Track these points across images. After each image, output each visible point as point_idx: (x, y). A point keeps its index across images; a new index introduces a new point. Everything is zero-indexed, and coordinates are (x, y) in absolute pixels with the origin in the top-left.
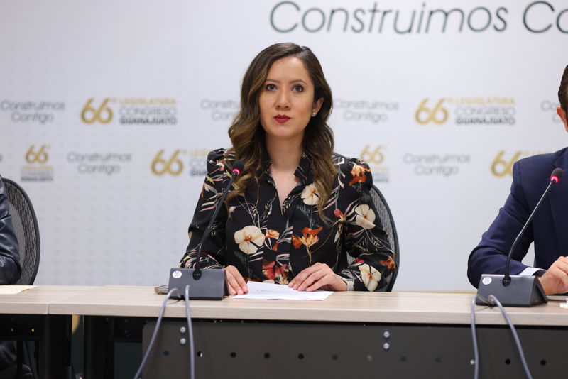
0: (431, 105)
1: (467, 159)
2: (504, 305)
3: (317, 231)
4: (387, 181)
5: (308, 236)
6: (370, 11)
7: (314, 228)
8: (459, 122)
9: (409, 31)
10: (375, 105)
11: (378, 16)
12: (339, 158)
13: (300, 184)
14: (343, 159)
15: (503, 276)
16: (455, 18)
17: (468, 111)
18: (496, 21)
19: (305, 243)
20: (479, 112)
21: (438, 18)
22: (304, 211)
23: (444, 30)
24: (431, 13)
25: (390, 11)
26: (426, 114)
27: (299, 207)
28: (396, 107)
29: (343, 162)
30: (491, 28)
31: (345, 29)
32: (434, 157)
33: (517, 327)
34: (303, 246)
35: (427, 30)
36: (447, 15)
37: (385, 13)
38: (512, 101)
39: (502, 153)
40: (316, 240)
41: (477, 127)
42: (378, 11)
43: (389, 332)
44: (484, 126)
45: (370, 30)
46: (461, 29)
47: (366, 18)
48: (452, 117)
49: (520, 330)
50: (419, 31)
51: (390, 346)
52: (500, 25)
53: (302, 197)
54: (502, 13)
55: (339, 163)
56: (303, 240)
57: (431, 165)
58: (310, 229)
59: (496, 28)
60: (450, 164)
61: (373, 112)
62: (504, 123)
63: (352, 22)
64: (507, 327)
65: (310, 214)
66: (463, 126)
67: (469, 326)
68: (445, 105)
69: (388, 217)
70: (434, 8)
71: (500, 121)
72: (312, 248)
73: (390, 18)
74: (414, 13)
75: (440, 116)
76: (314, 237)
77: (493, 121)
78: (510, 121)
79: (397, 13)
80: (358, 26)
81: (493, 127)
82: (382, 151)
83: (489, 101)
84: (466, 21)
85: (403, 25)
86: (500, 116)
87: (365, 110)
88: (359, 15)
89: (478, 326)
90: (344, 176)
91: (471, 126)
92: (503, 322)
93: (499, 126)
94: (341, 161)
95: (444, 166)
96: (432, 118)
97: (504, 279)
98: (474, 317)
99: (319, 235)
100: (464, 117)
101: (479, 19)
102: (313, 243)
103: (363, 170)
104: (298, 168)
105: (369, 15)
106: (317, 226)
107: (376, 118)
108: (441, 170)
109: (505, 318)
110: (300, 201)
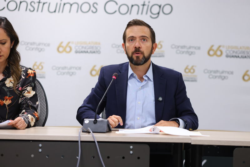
0: (64, 45)
1: (80, 68)
2: (93, 132)
3: (11, 98)
4: (45, 78)
5: (7, 100)
6: (37, 2)
7: (9, 97)
8: (76, 52)
9: (55, 11)
10: (39, 44)
11: (41, 5)
12: (23, 67)
13: (5, 77)
14: (25, 68)
15: (94, 119)
16: (75, 7)
17: (80, 48)
18: (92, 8)
19: (5, 103)
20: (85, 48)
21: (68, 6)
22: (6, 89)
23: (70, 12)
24: (64, 4)
25: (46, 3)
26: (62, 48)
27: (4, 88)
28: (49, 45)
29: (24, 69)
30: (90, 11)
31: (26, 10)
32: (65, 68)
33: (98, 142)
34: (5, 105)
35: (62, 12)
36: (71, 5)
37: (44, 4)
38: (99, 44)
39: (95, 66)
40: (10, 102)
41: (84, 54)
42: (41, 2)
43: (41, 144)
44: (87, 54)
45: (37, 11)
46: (77, 11)
47: (36, 6)
48: (73, 50)
49: (100, 143)
50: (59, 12)
51: (42, 151)
52: (94, 10)
53: (5, 83)
54: (95, 5)
55: (23, 69)
56: (4, 102)
57: (64, 71)
58: (8, 97)
59: (92, 11)
60: (72, 70)
61: (39, 47)
62: (96, 53)
63: (29, 7)
64: (94, 142)
65: (8, 91)
66: (78, 54)
67: (78, 142)
68: (70, 45)
69: (43, 93)
70: (66, 2)
71: (94, 52)
72: (8, 105)
73: (46, 6)
74: (57, 4)
75: (68, 49)
76: (9, 100)
77: (91, 52)
78: (98, 52)
79: (50, 4)
80: (32, 9)
81: (91, 54)
82: (42, 64)
83: (89, 43)
84: (80, 8)
85: (52, 9)
86: (94, 50)
87: (35, 46)
88: (33, 4)
89: (81, 142)
90: (25, 74)
91: (82, 54)
92: (92, 140)
93: (94, 54)
94: (24, 68)
95: (70, 71)
96: (65, 50)
97: (94, 121)
98: (80, 138)
99: (11, 100)
100: (78, 50)
101: (85, 8)
102: (9, 103)
103: (33, 72)
104: (4, 70)
105: (37, 4)
106: (11, 96)
107: (40, 50)
108: (68, 73)
109: (94, 138)
110: (5, 85)
